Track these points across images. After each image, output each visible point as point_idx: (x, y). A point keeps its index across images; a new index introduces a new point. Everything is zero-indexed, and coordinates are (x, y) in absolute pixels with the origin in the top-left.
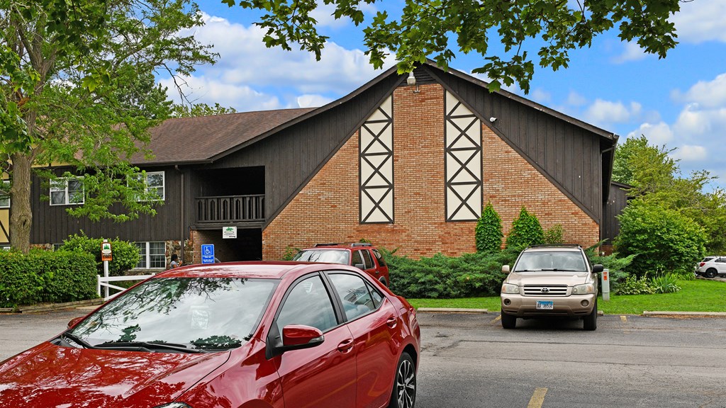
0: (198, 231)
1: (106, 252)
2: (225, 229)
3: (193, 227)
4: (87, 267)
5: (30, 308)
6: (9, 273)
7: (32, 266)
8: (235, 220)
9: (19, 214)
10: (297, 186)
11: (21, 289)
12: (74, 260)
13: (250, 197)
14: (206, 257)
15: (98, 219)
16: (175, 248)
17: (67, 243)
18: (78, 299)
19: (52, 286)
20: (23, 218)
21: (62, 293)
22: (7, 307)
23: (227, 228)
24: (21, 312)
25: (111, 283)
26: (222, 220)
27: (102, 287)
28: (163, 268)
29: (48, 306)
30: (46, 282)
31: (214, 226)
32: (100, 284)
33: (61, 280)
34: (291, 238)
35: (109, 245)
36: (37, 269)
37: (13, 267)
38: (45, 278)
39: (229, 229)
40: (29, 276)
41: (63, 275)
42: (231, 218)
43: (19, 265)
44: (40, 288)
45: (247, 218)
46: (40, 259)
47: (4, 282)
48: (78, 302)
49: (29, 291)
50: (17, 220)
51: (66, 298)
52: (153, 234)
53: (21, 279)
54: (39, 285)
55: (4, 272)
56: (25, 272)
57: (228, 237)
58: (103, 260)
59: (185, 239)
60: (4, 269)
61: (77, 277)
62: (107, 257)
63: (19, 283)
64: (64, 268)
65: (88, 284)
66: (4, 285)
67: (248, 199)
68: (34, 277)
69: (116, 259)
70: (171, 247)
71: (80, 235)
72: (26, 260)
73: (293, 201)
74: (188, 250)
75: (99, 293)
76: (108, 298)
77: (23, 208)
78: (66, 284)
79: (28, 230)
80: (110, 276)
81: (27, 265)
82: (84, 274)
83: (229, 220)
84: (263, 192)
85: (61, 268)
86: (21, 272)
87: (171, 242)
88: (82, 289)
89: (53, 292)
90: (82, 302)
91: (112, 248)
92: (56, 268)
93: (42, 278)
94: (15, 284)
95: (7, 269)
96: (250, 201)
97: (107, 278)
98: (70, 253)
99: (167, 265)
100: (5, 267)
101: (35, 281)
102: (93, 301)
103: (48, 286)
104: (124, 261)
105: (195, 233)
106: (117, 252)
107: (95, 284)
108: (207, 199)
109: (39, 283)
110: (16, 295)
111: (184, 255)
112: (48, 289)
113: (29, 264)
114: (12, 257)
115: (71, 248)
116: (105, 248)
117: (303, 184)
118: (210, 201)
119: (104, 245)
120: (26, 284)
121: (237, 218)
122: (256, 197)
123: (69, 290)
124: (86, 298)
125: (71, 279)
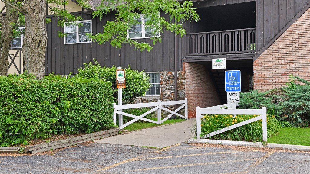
0: (188, 63)
1: (121, 79)
2: (214, 61)
3: (185, 59)
4: (104, 95)
5: (42, 145)
6: (17, 102)
7: (47, 94)
8: (223, 52)
9: (33, 35)
10: (290, 18)
11: (33, 122)
12: (92, 87)
13: (239, 31)
14: (230, 84)
15: (119, 45)
16: (169, 78)
17: (81, 71)
18: (95, 130)
19: (68, 117)
20: (38, 39)
21: (79, 124)
22: (15, 145)
23: (216, 59)
24: (31, 152)
25: (124, 111)
26: (211, 53)
27: (117, 115)
28: (157, 95)
29: (64, 141)
30: (62, 113)
31: (204, 58)
32: (115, 112)
33: (78, 110)
34: (284, 67)
35: (123, 72)
36: (52, 97)
37: (23, 95)
38: (61, 108)
39: (218, 61)
40: (42, 106)
41: (81, 104)
42: (219, 51)
43: (30, 93)
44: (55, 120)
45: (236, 50)
46: (56, 86)
47: (12, 114)
48: (95, 134)
49: (43, 124)
50: (30, 41)
51: (83, 129)
52: (149, 66)
53: (33, 109)
54: (54, 117)
55: (12, 101)
56: (38, 101)
57: (217, 68)
58: (117, 87)
59: (178, 70)
60: (13, 98)
61: (95, 105)
62: (121, 84)
63: (30, 115)
64: (82, 96)
65: (106, 113)
66: (12, 116)
67: (236, 33)
68: (48, 107)
69: (129, 87)
70: (165, 77)
71: (93, 63)
72: (39, 87)
73: (286, 32)
74: (181, 79)
75: (115, 122)
76: (122, 126)
77: (37, 27)
78: (84, 114)
79: (43, 52)
80: (124, 104)
81: (41, 92)
82: (101, 102)
83: (217, 52)
84: (254, 26)
85: (78, 96)
86: (33, 101)
87: (165, 73)
88: (99, 118)
89: (69, 124)
90: (100, 133)
91: (126, 76)
92: (73, 96)
93: (57, 108)
94: (25, 116)
95: (16, 98)
96: (238, 35)
97: (121, 106)
98: (87, 80)
99: (162, 92)
100: (14, 95)
101: (49, 112)
102: (110, 131)
103: (64, 117)
104: (136, 89)
105: (187, 65)
106: (130, 80)
107: (112, 113)
108: (197, 35)
109: (53, 114)
110: (26, 130)
111: (177, 83)
112: (64, 120)
113: (43, 91)
114: (23, 83)
115: (87, 75)
116: (119, 76)
117: (296, 16)
118: (199, 36)
119: (119, 72)
120: (38, 116)
121: (225, 51)
122: (245, 31)
123: (86, 121)
124: (103, 128)
125: (88, 108)
